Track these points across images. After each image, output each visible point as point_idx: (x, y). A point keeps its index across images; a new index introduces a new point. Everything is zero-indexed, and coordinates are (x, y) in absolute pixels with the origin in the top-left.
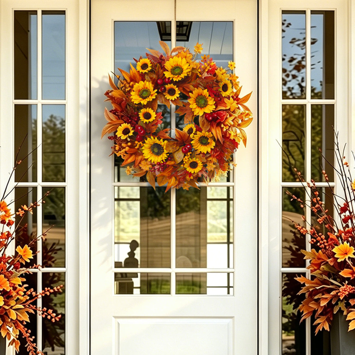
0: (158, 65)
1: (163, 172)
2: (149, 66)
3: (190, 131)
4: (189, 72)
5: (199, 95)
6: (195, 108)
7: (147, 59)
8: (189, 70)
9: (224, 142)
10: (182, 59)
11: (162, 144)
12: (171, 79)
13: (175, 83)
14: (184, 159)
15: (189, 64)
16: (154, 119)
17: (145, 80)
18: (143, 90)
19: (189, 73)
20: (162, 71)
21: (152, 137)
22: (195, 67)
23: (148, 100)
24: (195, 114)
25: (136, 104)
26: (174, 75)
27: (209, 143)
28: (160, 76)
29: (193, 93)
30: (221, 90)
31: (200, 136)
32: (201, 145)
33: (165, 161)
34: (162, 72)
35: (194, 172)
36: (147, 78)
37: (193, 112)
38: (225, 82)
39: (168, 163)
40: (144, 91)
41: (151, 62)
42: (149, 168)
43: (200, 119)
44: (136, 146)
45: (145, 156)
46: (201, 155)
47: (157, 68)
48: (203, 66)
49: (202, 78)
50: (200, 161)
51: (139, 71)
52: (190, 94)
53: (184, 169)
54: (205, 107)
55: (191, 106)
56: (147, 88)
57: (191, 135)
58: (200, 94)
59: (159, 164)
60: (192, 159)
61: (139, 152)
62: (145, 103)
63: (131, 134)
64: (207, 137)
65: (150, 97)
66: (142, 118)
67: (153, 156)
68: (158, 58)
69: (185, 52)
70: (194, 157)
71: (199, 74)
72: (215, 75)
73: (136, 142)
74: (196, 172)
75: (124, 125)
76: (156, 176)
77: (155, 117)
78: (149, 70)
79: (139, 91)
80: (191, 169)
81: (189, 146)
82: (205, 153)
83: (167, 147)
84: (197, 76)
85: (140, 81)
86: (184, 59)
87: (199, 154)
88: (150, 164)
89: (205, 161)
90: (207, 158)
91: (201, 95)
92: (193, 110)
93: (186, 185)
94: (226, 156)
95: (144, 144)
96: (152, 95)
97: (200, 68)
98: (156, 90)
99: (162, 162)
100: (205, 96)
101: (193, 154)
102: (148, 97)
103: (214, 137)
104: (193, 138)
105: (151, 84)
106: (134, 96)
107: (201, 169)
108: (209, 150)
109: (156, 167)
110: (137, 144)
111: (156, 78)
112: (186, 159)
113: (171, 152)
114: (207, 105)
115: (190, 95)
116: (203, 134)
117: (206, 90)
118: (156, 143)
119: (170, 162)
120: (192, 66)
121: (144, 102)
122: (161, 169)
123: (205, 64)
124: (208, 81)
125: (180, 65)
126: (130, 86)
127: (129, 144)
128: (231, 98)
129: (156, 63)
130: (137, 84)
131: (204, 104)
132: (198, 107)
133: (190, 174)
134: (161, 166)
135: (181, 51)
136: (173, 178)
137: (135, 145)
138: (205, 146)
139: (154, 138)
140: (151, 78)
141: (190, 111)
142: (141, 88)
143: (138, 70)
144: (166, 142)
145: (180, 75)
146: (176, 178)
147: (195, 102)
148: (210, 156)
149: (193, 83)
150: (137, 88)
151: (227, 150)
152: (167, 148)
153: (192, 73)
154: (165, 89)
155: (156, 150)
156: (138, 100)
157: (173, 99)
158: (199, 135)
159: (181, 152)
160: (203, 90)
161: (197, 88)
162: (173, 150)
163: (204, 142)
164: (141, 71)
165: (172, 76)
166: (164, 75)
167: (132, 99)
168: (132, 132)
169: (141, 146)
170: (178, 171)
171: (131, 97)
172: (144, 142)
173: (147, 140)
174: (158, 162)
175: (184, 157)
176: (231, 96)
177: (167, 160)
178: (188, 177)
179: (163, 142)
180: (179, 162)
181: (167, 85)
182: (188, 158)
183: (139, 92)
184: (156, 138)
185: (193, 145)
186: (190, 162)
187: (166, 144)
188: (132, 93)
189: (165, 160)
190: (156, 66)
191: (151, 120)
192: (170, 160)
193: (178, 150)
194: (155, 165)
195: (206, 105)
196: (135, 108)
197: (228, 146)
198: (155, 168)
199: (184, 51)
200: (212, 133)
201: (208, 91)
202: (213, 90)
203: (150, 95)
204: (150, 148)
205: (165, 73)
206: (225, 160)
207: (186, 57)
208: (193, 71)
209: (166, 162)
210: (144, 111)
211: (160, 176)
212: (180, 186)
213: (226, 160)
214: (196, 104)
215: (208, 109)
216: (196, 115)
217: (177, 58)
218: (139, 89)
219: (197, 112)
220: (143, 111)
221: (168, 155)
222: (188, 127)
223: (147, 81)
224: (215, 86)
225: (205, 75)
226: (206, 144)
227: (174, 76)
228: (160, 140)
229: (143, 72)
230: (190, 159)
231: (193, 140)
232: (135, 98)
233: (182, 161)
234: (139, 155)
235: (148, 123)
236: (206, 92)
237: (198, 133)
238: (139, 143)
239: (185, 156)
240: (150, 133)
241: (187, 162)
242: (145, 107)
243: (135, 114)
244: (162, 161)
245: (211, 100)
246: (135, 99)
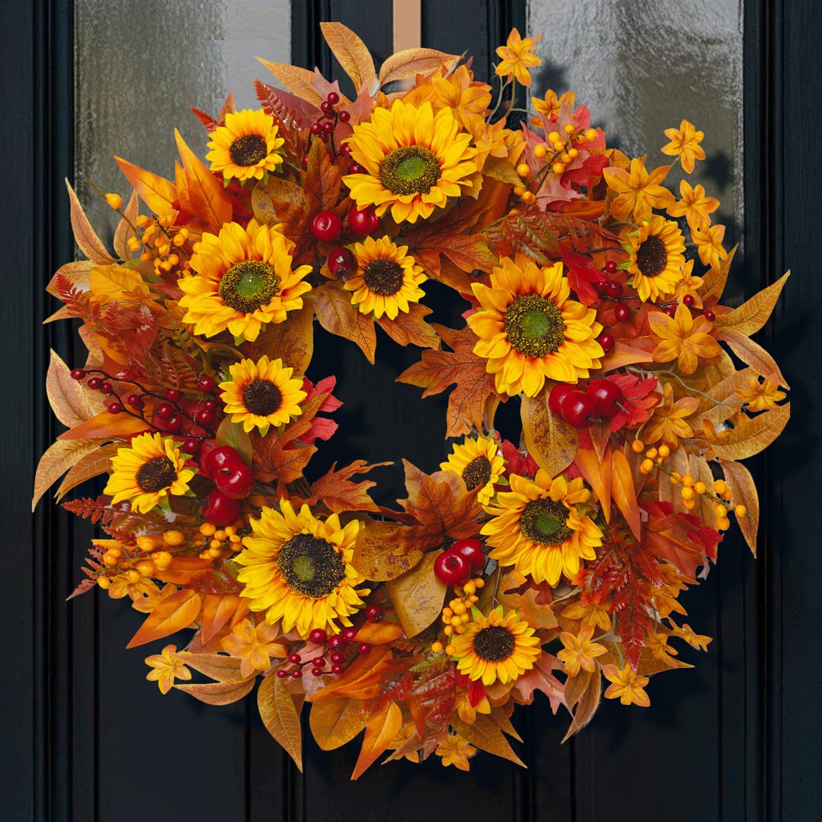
0: (316, 140)
1: (340, 679)
2: (269, 149)
3: (478, 471)
4: (471, 177)
5: (519, 292)
6: (502, 360)
7: (262, 111)
8: (472, 168)
9: (645, 528)
10: (436, 110)
11: (338, 537)
12: (379, 213)
13: (405, 234)
14: (447, 611)
15: (470, 137)
16: (298, 412)
17: (251, 216)
18: (239, 266)
19: (469, 183)
20: (333, 170)
21: (285, 505)
22: (501, 152)
23: (264, 316)
24: (500, 390)
25: (203, 337)
26: (394, 191)
27: (568, 536)
28: (324, 200)
29: (489, 284)
30: (630, 266)
31: (524, 499)
32: (529, 545)
33: (349, 624)
34: (337, 179)
35: (498, 681)
36: (262, 206)
37: (490, 380)
38: (651, 231)
39: (365, 634)
40: (245, 271)
41: (281, 124)
42: (272, 659)
43: (527, 412)
44: (208, 547)
45: (250, 600)
46: (532, 593)
47: (310, 158)
48: (539, 150)
49: (536, 210)
50: (526, 624)
51: (219, 175)
52: (476, 287)
53: (448, 663)
54: (553, 351)
55: (480, 350)
56: (261, 258)
57: (480, 495)
58: (526, 287)
59: (319, 637)
60: (484, 611)
61: (223, 577)
62: (252, 335)
63: (180, 488)
64: (560, 502)
65: (276, 302)
66: (234, 407)
67: (291, 597)
68: (317, 105)
69: (449, 79)
70: (496, 605)
71: (520, 188)
72: (601, 191)
73: (207, 530)
74: (504, 680)
75: (146, 445)
76: (307, 699)
77: (300, 405)
78: (272, 168)
79: (221, 272)
80: (482, 664)
81: (469, 551)
82: (553, 581)
83: (360, 552)
84: (512, 200)
85: (225, 225)
86: (447, 111)
87: (521, 590)
88: (275, 641)
89: (551, 622)
90: (559, 610)
91: (533, 290)
92: (490, 369)
93: (455, 747)
94: (658, 598)
95: (247, 541)
96: (285, 293)
97: (526, 156)
98: (306, 270)
99: (337, 631)
100: (551, 300)
101: (491, 591)
102: (267, 301)
103: (599, 503)
104: (493, 511)
105: (279, 239)
106: (194, 296)
107: (531, 667)
108: (573, 569)
109: (308, 654)
110: (212, 537)
111: (307, 210)
112: (454, 614)
113: (381, 577)
114: (560, 344)
115: (475, 293)
116: (540, 490)
117: (559, 265)
118: (305, 532)
119: (375, 626)
120: (484, 147)
121: (246, 329)
122: (329, 666)
123: (553, 136)
124: (567, 220)
125: (428, 141)
126: (174, 250)
127: (173, 538)
128: (683, 310)
129: (303, 132)
130: (208, 237)
131: (547, 338)
132: (519, 353)
133: (477, 690)
134: (333, 648)
135: (433, 74)
136: (392, 713)
137: (199, 543)
138: (553, 547)
139: (297, 510)
140: (281, 209)
141: (475, 375)
142: (228, 258)
143: (213, 169)
144: (355, 527)
145: (428, 192)
146: (405, 709)
147: (502, 330)
148: (575, 599)
149: (492, 231)
150: (208, 257)
151: (660, 567)
152: (361, 561)
153: (488, 183)
154: (351, 261)
155: (305, 570)
156: (215, 320)
157: (393, 315)
158: (521, 492)
159: (428, 577)
160: (540, 266)
161: (513, 258)
162: (390, 568)
163: (547, 531)
164: (230, 172)
165: (384, 197)
166: (346, 191)
167: (186, 310)
168: (186, 476)
169: (228, 550)
170: (416, 676)
171: (183, 303)
172: (245, 531)
173: (258, 517)
174: (315, 627)
175: (446, 604)
176: (680, 300)
177: (359, 618)
178: (464, 706)
179: (342, 527)
180: (418, 630)
181: (362, 241)
182: (469, 611)
183: (220, 276)
184: (305, 508)
185: (489, 542)
186: (475, 629)
187: (358, 538)
188: (187, 284)
189: (351, 618)
190: (305, 147)
191: (279, 418)
192: (379, 620)
193: (417, 568)
194: (301, 644)
195: (554, 340)
196: (199, 359)
197: (664, 547)
198: (299, 658)
199: (445, 70)
200: (587, 485)
201: (564, 275)
202: (590, 265)
203: (274, 294)
204: (274, 559)
205: (348, 181)
206: (654, 621)
207: (454, 104)
208: (491, 174)
209: (354, 630)
210: (244, 375)
211: (326, 699)
212: (428, 748)
213: (659, 619)
214: (507, 340)
215: (568, 363)
216: (505, 394)
217: (410, 106)
218: (218, 261)
219: (512, 378)
220: (241, 370)
221: (367, 592)
222: (467, 454)
223: (261, 224)
224: (604, 250)
225: (551, 191)
226: (557, 538)
227: (397, 197)
228: (323, 519)
229: (243, 179)
230: (476, 613)
231: (488, 518)
232: (200, 310)
233: (438, 625)
234: (222, 595)
235: (263, 434)
236: (554, 279)
237: (516, 480)
238: (219, 535)
239: (450, 597)
240: (274, 484)
241: (460, 630)
242: (251, 350)
243: (201, 388)
244: (337, 621)
245: (580, 317)
246: (202, 315)
